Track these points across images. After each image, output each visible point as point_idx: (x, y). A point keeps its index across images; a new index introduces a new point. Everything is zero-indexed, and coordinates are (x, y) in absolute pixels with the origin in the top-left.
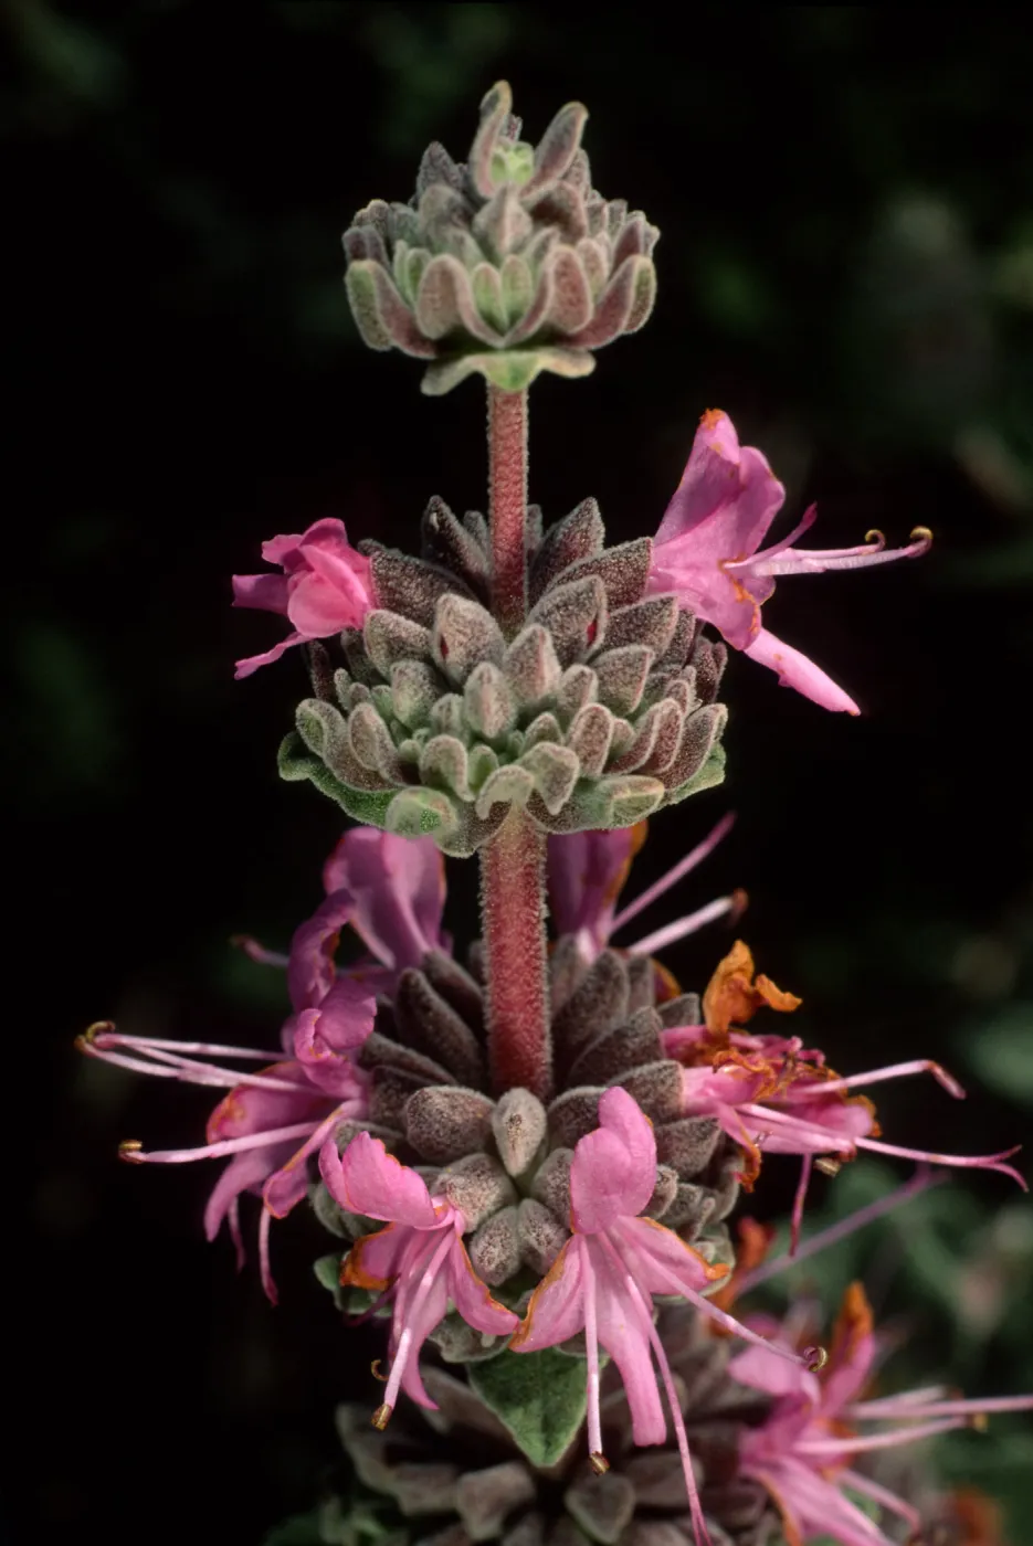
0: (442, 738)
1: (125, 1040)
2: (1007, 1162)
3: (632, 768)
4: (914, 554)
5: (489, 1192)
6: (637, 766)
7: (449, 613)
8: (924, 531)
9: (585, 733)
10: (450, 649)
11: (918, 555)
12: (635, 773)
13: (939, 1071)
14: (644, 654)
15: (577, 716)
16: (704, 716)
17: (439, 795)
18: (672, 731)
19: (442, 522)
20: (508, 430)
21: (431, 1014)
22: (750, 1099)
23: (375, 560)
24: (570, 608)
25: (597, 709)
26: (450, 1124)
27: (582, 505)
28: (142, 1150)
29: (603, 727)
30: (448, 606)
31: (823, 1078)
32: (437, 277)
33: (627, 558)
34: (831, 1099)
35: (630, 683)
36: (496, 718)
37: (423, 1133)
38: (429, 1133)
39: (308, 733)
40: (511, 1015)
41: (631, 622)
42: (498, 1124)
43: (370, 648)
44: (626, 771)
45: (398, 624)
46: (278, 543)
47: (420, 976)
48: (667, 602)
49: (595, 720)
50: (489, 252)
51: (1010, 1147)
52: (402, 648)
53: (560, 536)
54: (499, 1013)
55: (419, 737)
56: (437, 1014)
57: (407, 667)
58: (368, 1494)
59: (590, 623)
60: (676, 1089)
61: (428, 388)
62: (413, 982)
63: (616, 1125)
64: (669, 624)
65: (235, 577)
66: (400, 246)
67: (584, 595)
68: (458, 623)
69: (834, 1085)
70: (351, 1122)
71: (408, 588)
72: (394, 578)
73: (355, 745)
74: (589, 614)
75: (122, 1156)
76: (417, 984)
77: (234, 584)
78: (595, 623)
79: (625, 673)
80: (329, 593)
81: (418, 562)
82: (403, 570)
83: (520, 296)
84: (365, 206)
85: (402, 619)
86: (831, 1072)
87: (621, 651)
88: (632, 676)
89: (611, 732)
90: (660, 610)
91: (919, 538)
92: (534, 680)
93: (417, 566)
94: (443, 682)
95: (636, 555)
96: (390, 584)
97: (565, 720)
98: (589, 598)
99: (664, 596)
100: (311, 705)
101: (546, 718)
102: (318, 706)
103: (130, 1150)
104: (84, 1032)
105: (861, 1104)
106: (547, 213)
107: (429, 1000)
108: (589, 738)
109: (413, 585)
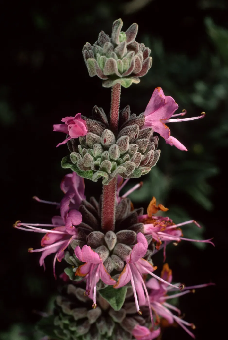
0: (106, 161)
1: (23, 224)
2: (211, 241)
3: (144, 165)
4: (202, 117)
5: (107, 254)
6: (145, 165)
7: (107, 134)
8: (204, 113)
9: (136, 158)
10: (107, 141)
11: (203, 118)
12: (145, 166)
13: (195, 222)
14: (147, 141)
15: (134, 155)
16: (157, 153)
17: (104, 173)
18: (152, 157)
19: (98, 111)
20: (117, 93)
21: (87, 215)
22: (159, 231)
23: (87, 121)
24: (131, 131)
25: (139, 153)
26: (97, 240)
27: (127, 106)
28: (33, 250)
29: (140, 157)
30: (107, 132)
31: (172, 225)
32: (109, 62)
33: (140, 119)
34: (174, 229)
35: (144, 147)
36: (117, 156)
37: (91, 242)
38: (92, 242)
39: (72, 159)
40: (108, 215)
41: (142, 133)
42: (106, 239)
43: (87, 141)
44: (143, 166)
45: (94, 136)
46: (67, 118)
47: (84, 206)
48: (150, 129)
49: (138, 156)
50: (119, 56)
51: (212, 238)
52: (94, 141)
53: (123, 114)
54: (106, 215)
55: (99, 160)
56: (88, 215)
57: (97, 145)
58: (65, 315)
59: (136, 135)
60: (143, 229)
61: (104, 86)
62: (83, 208)
63: (141, 241)
64: (151, 134)
65: (54, 125)
66: (98, 55)
67: (135, 129)
68: (108, 135)
69: (174, 226)
70: (74, 240)
71: (94, 127)
72: (91, 125)
73: (85, 162)
74: (136, 133)
75: (28, 251)
76: (84, 208)
77: (54, 127)
78: (137, 134)
79: (143, 145)
80: (78, 129)
81: (96, 121)
82: (93, 123)
83: (126, 66)
84: (85, 44)
85: (94, 134)
86: (174, 224)
87: (142, 140)
88: (144, 146)
89: (141, 158)
90: (149, 131)
91: (202, 114)
92: (125, 148)
93: (96, 122)
94: (105, 148)
95: (142, 118)
96: (90, 126)
97: (131, 156)
98: (136, 129)
99: (150, 128)
100: (74, 154)
101: (128, 156)
102: (76, 154)
103: (31, 250)
104: (15, 223)
105: (179, 230)
106: (130, 48)
107: (87, 212)
108: (136, 159)
109: (95, 126)
